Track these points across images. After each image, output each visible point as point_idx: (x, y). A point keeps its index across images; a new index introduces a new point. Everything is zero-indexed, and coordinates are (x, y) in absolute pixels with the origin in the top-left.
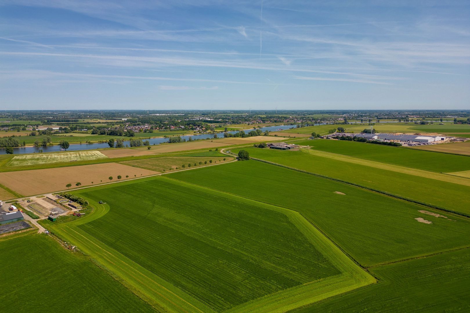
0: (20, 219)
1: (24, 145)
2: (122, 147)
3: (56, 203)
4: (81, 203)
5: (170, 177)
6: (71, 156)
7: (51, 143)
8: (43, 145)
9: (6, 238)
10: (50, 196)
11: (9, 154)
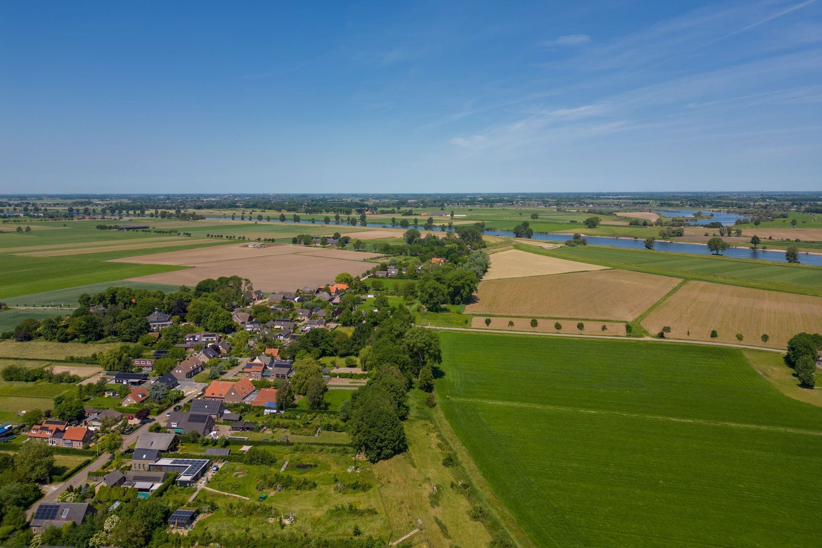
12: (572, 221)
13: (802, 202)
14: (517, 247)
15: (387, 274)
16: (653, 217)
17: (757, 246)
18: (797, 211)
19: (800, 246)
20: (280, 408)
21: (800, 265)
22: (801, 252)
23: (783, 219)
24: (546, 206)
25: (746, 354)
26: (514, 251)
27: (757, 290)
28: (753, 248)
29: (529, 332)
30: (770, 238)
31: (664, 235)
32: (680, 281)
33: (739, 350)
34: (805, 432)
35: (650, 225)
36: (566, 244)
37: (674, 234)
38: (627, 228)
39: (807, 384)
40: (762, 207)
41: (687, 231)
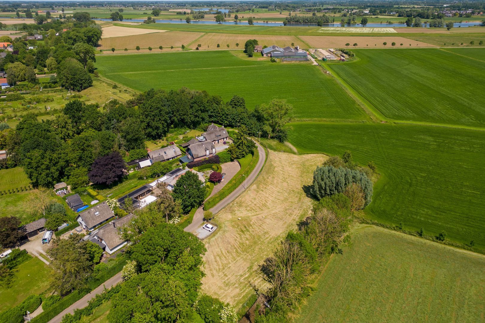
0: (305, 56)
1: (334, 21)
2: (420, 27)
3: (332, 54)
4: (349, 55)
5: (448, 50)
6: (366, 30)
7: (356, 21)
8: (348, 23)
9: (294, 63)
10: (332, 50)
11: (319, 27)
12: (144, 13)
13: (258, 4)
14: (115, 25)
15: (35, 38)
16: (189, 11)
17: (237, 20)
18: (255, 8)
19: (255, 20)
20: (11, 85)
21: (254, 26)
22: (254, 22)
23: (249, 11)
24: (125, 7)
25: (230, 52)
26: (114, 26)
27: (236, 34)
28: (235, 21)
29: (136, 52)
30: (243, 17)
31: (195, 18)
32: (204, 33)
33: (228, 50)
34: (248, 66)
35: (187, 14)
36: (144, 23)
37: (200, 17)
38: (176, 16)
39: (250, 56)
40: (241, 6)
41: (206, 16)
